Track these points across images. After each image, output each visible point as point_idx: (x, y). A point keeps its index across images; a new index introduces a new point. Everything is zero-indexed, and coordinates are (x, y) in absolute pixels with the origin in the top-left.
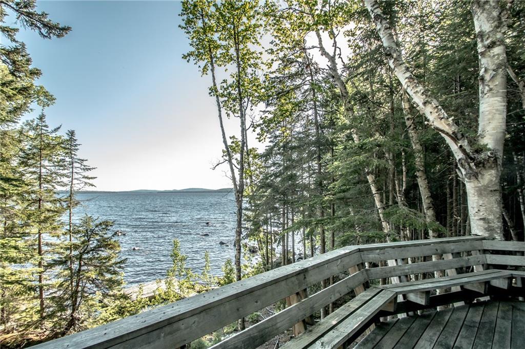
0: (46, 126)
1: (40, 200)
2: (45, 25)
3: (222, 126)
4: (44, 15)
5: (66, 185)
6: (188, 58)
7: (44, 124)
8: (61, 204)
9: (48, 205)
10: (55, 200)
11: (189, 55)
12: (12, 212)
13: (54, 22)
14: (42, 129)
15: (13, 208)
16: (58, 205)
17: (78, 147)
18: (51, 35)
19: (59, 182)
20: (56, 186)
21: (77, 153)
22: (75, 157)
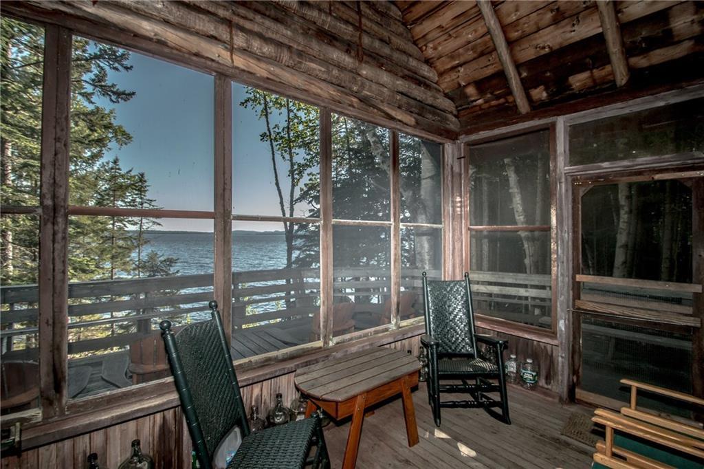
0: (119, 169)
1: (113, 238)
2: (114, 93)
3: (275, 169)
4: (114, 86)
5: (136, 224)
6: (245, 104)
7: (117, 167)
8: (132, 241)
9: (121, 243)
10: (126, 238)
11: (246, 101)
12: (89, 247)
13: (121, 90)
14: (116, 172)
15: (89, 243)
16: (129, 243)
17: (147, 188)
18: (120, 100)
19: (130, 221)
20: (127, 225)
21: (147, 194)
22: (145, 198)
